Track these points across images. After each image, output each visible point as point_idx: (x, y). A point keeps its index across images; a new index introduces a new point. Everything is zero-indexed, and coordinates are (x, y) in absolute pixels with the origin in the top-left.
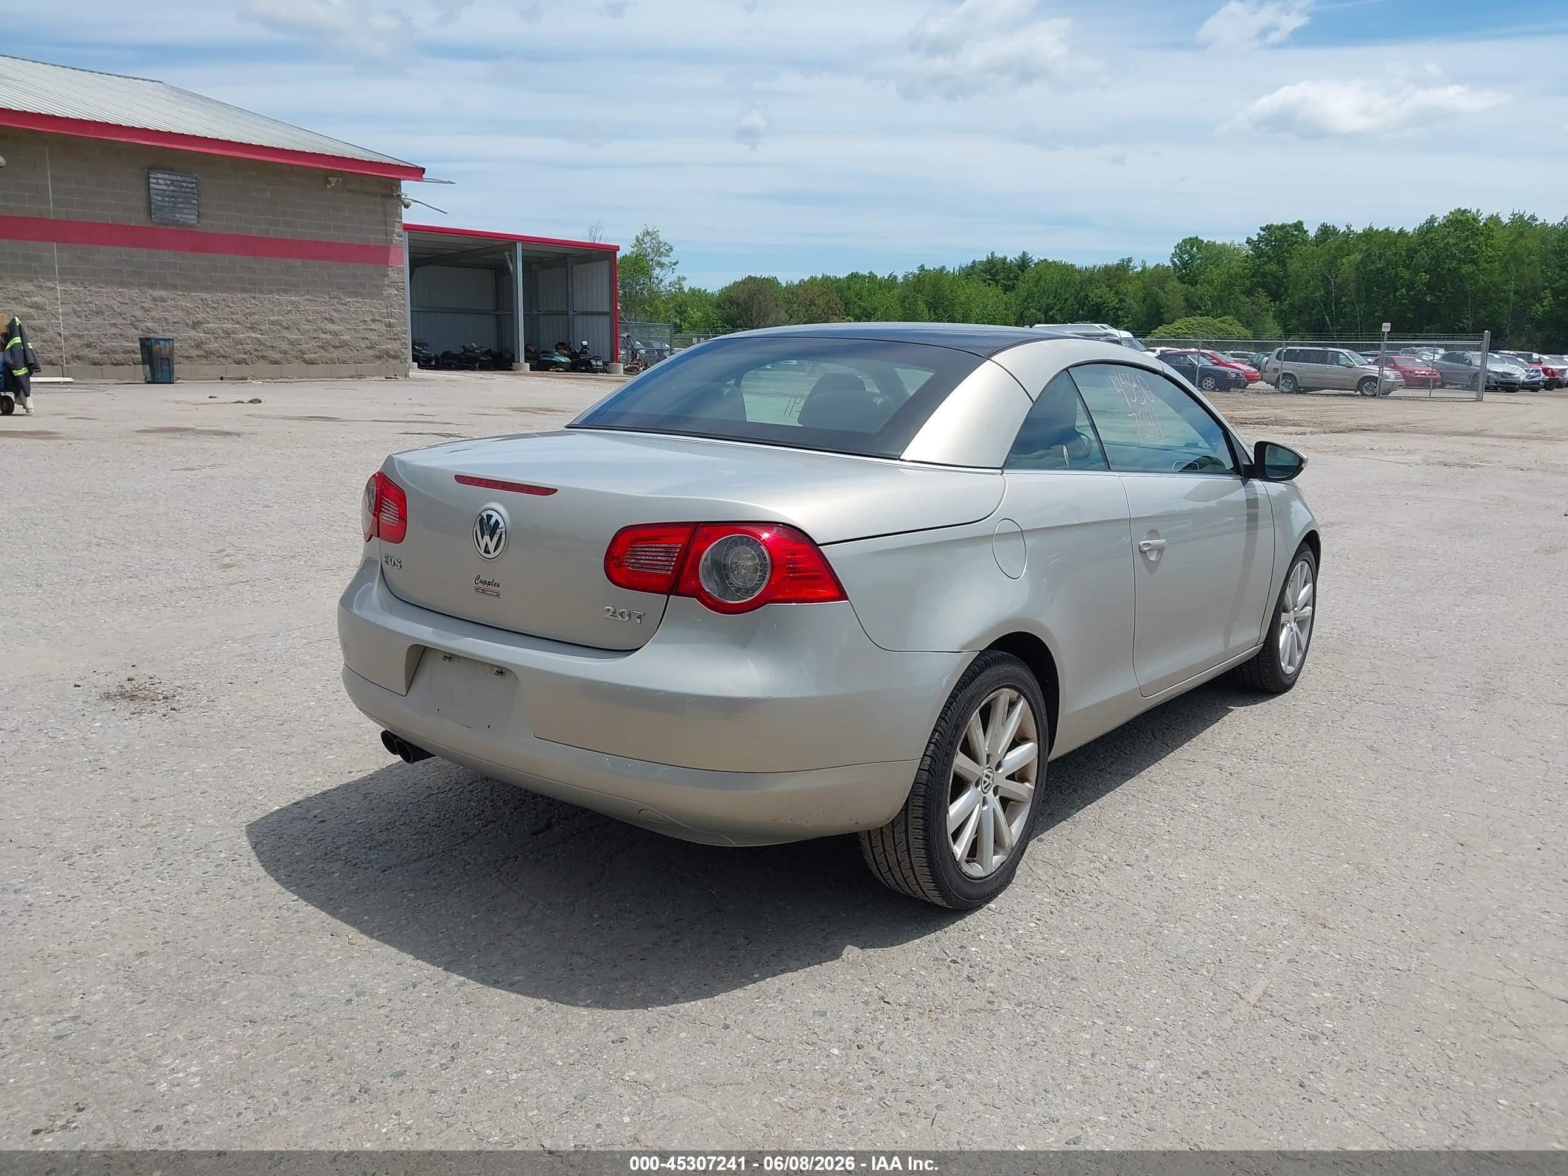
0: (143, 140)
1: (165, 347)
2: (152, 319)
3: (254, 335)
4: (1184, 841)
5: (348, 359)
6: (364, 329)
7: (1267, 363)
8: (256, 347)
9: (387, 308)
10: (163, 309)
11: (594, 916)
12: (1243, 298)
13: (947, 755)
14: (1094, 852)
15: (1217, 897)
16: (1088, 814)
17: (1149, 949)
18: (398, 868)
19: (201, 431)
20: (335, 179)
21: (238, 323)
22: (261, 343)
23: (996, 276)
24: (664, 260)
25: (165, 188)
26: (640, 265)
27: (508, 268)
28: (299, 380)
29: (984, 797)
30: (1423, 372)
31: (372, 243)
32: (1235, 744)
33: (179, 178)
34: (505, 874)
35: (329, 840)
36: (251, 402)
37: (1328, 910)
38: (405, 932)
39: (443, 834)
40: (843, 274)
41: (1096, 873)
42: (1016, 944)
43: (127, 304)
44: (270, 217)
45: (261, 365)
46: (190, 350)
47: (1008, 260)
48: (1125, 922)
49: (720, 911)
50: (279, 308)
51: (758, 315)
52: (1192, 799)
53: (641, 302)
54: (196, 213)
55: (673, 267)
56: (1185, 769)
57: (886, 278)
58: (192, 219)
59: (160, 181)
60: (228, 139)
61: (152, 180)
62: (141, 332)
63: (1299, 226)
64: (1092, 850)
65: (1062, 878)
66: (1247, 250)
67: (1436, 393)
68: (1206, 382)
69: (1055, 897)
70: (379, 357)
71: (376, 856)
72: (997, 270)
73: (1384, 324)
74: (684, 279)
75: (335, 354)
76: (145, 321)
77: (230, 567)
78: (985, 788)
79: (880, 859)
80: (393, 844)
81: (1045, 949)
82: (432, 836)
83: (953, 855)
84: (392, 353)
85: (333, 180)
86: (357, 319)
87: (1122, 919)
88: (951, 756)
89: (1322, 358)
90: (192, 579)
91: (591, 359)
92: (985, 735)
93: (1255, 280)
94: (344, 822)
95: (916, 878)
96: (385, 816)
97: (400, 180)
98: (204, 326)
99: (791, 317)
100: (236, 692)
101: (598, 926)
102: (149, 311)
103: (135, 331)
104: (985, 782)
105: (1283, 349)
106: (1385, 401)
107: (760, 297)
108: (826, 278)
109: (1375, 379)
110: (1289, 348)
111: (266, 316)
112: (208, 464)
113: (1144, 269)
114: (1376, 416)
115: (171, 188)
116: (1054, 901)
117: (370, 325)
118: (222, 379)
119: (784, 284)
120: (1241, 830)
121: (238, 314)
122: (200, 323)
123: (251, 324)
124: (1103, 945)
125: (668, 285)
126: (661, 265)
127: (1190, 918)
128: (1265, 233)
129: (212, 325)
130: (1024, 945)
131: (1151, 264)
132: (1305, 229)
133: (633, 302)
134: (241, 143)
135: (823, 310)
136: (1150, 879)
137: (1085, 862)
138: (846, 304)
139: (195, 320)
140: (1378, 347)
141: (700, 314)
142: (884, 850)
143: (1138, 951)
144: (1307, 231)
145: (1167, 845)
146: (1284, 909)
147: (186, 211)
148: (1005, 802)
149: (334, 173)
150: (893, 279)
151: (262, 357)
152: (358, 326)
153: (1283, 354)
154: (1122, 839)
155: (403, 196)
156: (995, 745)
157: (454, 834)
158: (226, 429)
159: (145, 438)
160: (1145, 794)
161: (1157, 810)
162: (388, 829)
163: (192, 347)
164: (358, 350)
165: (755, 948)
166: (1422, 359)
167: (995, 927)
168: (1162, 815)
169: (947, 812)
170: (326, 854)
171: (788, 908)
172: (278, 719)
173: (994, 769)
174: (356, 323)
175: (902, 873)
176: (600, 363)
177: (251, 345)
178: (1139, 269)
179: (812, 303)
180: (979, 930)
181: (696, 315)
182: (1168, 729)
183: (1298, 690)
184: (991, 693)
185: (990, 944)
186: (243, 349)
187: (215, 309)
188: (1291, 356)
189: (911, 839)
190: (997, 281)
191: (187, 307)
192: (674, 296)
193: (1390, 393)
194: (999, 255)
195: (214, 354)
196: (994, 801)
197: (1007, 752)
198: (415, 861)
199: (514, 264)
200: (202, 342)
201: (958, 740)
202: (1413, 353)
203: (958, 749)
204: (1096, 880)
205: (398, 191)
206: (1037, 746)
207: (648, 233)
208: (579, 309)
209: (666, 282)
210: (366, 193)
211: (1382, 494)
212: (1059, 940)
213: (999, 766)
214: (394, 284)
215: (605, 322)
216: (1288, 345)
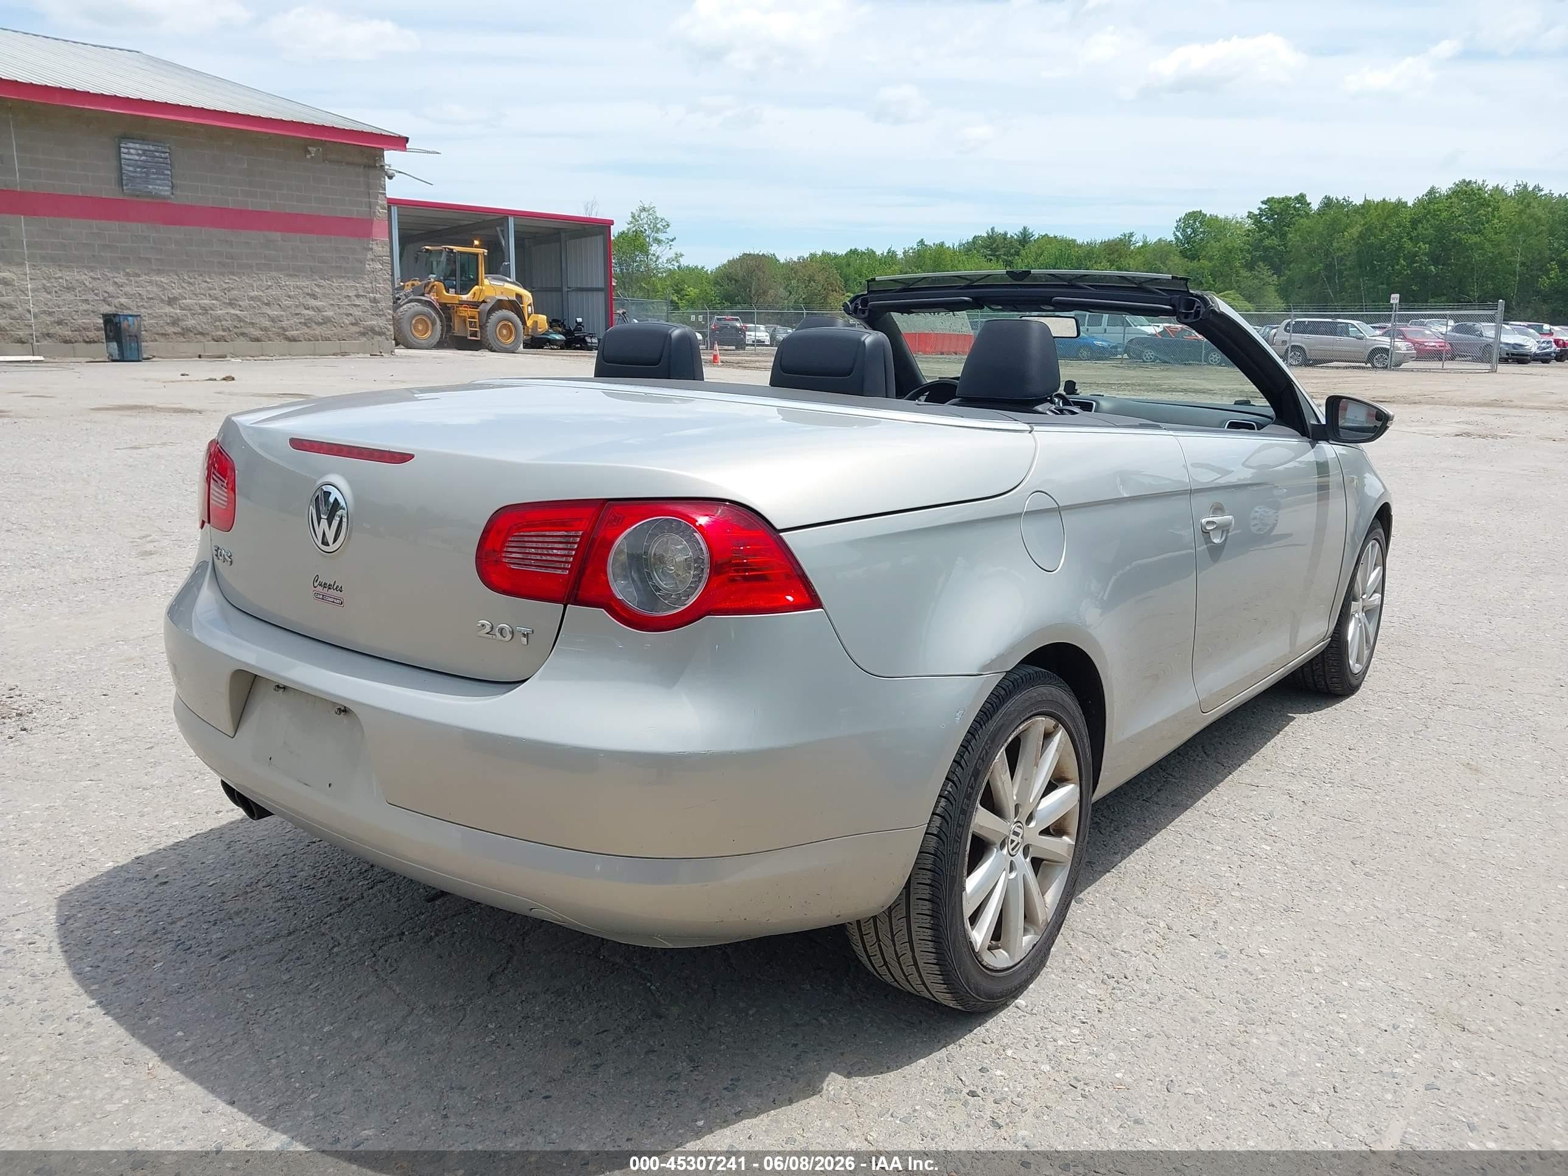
0: (112, 108)
1: (134, 324)
2: (125, 294)
3: (233, 311)
4: (1260, 898)
5: (331, 336)
6: (348, 305)
7: (1275, 335)
8: (235, 323)
9: (371, 283)
10: (136, 285)
11: (490, 1026)
12: (1244, 273)
13: (964, 812)
14: (1147, 917)
15: (1315, 984)
16: (1135, 862)
17: (1235, 1069)
18: (244, 953)
19: (161, 408)
20: (315, 149)
21: (216, 299)
22: (240, 319)
23: (996, 251)
24: (661, 236)
25: (137, 158)
26: (636, 242)
27: (500, 243)
28: (281, 358)
29: (1012, 861)
30: (1433, 344)
31: (355, 216)
32: (1303, 763)
33: (152, 148)
34: (382, 960)
35: (165, 910)
36: (224, 379)
37: (1464, 1003)
38: (227, 1057)
39: (314, 899)
40: (842, 251)
41: (1153, 949)
42: (1057, 1065)
43: (99, 279)
44: (248, 188)
45: (241, 343)
46: (165, 327)
47: (1009, 236)
48: (1197, 1025)
49: (660, 1017)
50: (259, 283)
51: (757, 291)
52: (1261, 838)
53: (638, 280)
54: (170, 184)
55: (670, 243)
56: (1248, 797)
57: (885, 254)
58: (165, 190)
59: (132, 151)
60: (201, 106)
61: (122, 149)
62: (114, 309)
63: (1301, 198)
64: (1145, 913)
65: (1110, 956)
66: (1249, 224)
67: (1448, 365)
68: (1212, 357)
69: (1103, 986)
70: (364, 334)
71: (219, 935)
72: (997, 245)
73: (1393, 296)
74: (682, 255)
75: (318, 330)
76: (119, 297)
77: (151, 554)
78: (1013, 849)
79: (873, 950)
80: (246, 916)
81: (1094, 1070)
82: (300, 904)
83: (970, 945)
84: (377, 329)
85: (312, 149)
86: (340, 294)
87: (1193, 1020)
88: (968, 814)
89: (1332, 330)
90: (103, 569)
91: (585, 336)
92: (1012, 779)
93: (1258, 254)
94: (192, 883)
95: (920, 976)
96: (247, 873)
97: (383, 150)
98: (181, 302)
99: (791, 293)
100: (108, 705)
101: (493, 1042)
102: (122, 286)
103: (107, 307)
104: (1012, 841)
105: (1292, 321)
106: (1398, 373)
107: (759, 274)
108: (825, 255)
109: (1386, 351)
110: (1298, 320)
111: (245, 292)
112: (158, 443)
113: (1145, 244)
114: (1390, 388)
115: (143, 158)
116: (1101, 992)
117: (354, 301)
118: (200, 357)
119: (782, 261)
120: (1329, 882)
121: (215, 289)
122: (175, 299)
123: (230, 299)
124: (1173, 1063)
125: (665, 261)
126: (659, 242)
127: (1284, 1017)
128: (1266, 206)
129: (188, 301)
130: (1066, 1065)
131: (1152, 239)
132: (1308, 201)
133: (629, 280)
134: (215, 110)
135: (823, 286)
136: (1223, 957)
137: (1138, 932)
138: (846, 281)
139: (171, 296)
140: (1388, 319)
141: (697, 291)
142: (878, 940)
143: (1221, 1073)
144: (1310, 203)
145: (1238, 905)
146: (1405, 1002)
147: (159, 182)
148: (1036, 863)
149: (314, 143)
150: (892, 255)
151: (243, 334)
152: (342, 302)
153: (1292, 326)
154: (1182, 897)
155: (387, 167)
156: (1025, 791)
157: (329, 899)
158: (190, 406)
159: (99, 415)
160: (1203, 833)
161: (1220, 854)
162: (247, 893)
163: (168, 324)
164: (342, 327)
165: (702, 1077)
166: (1431, 331)
167: (1026, 1036)
168: (1227, 861)
169: (964, 889)
170: (155, 933)
171: (751, 1012)
172: (150, 740)
173: (1024, 823)
174: (339, 299)
175: (902, 969)
176: (595, 340)
177: (230, 322)
178: (1141, 244)
179: (811, 279)
180: (1005, 1041)
181: (692, 292)
182: (1221, 743)
183: (1366, 692)
184: (1020, 725)
185: (1021, 1064)
186: (222, 326)
187: (191, 284)
188: (1300, 328)
189: (914, 927)
190: (998, 257)
191: (162, 282)
192: (671, 272)
193: (1400, 365)
194: (1000, 230)
195: (191, 331)
196: (1024, 864)
197: (1041, 799)
198: (270, 941)
199: (506, 238)
200: (179, 320)
201: (977, 794)
202: (1422, 324)
203: (978, 802)
204: (1154, 959)
205: (381, 161)
206: (1078, 789)
207: (644, 209)
208: (573, 285)
209: (663, 259)
210: (348, 163)
211: (1415, 466)
212: (1112, 1056)
213: (1030, 818)
214: (377, 258)
215: (600, 297)
216: (1296, 316)
